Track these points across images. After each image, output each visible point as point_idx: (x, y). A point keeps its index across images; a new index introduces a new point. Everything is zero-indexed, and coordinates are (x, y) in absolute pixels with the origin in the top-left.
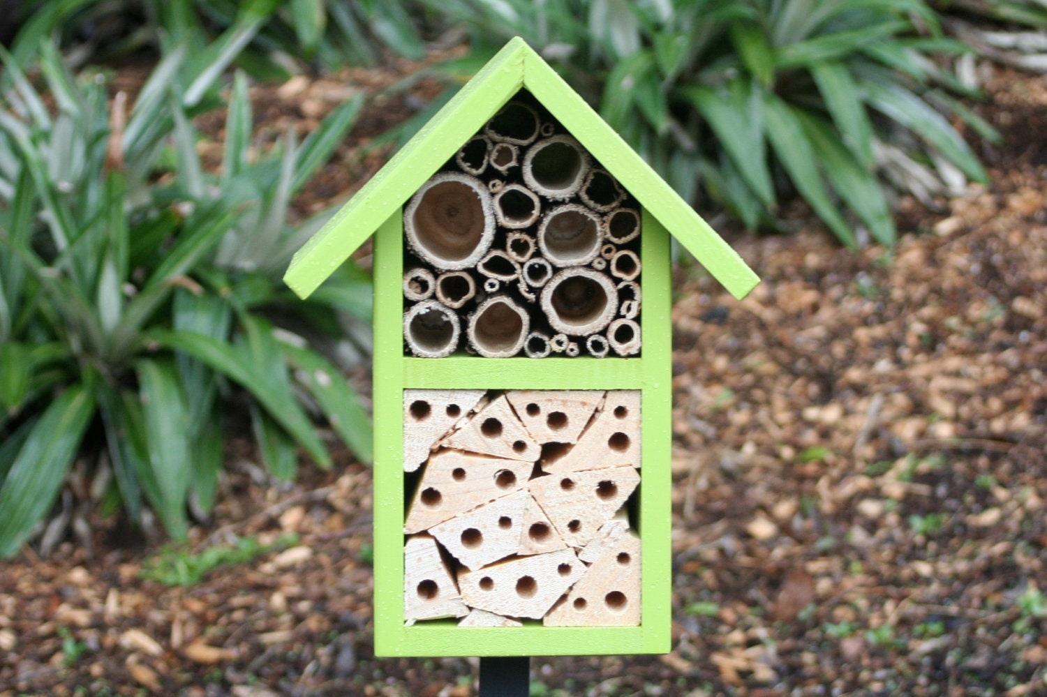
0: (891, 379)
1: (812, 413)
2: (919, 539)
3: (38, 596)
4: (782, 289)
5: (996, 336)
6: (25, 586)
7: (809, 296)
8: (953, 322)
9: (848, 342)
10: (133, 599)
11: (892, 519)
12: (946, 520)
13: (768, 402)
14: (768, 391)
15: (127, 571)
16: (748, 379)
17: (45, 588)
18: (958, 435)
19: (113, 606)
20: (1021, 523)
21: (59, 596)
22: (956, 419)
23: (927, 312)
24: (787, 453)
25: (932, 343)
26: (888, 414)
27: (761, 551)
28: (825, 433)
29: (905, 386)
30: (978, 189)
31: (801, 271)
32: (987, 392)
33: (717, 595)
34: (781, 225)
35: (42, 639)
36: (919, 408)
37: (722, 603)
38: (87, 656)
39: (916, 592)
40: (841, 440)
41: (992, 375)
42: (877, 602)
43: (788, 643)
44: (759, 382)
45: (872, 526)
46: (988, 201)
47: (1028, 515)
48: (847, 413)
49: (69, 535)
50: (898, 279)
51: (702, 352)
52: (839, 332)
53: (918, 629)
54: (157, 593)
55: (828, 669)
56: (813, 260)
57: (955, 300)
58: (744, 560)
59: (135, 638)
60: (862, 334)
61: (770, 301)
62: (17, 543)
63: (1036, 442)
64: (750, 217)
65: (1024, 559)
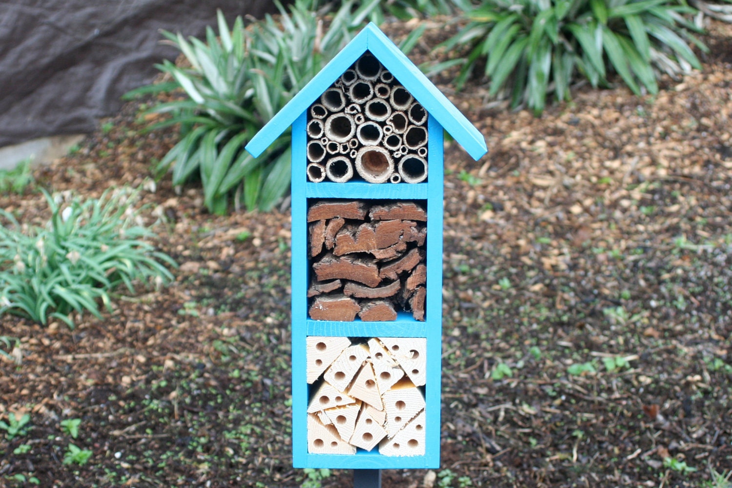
0: (644, 150)
1: (608, 164)
2: (643, 216)
3: (274, 226)
4: (605, 112)
5: (692, 134)
6: (270, 222)
7: (615, 115)
8: (675, 127)
9: (629, 135)
11: (634, 208)
12: (656, 209)
13: (590, 159)
14: (591, 154)
16: (584, 149)
17: (278, 223)
18: (668, 174)
20: (687, 211)
21: (282, 227)
22: (669, 168)
23: (665, 123)
24: (594, 179)
25: (664, 137)
26: (640, 165)
27: (574, 218)
28: (612, 172)
29: (649, 153)
30: (697, 72)
31: (614, 104)
32: (684, 157)
33: (553, 236)
34: (610, 85)
35: (271, 243)
36: (654, 163)
37: (554, 239)
38: (288, 249)
39: (636, 237)
40: (618, 175)
41: (687, 150)
42: (618, 240)
43: (576, 255)
44: (588, 151)
45: (624, 210)
46: (700, 77)
47: (691, 208)
48: (623, 164)
50: (655, 109)
51: (566, 137)
52: (626, 130)
53: (632, 251)
55: (589, 265)
56: (619, 100)
57: (677, 118)
58: (566, 222)
60: (635, 131)
61: (599, 117)
62: (270, 206)
63: (701, 178)
64: (595, 81)
65: (684, 225)
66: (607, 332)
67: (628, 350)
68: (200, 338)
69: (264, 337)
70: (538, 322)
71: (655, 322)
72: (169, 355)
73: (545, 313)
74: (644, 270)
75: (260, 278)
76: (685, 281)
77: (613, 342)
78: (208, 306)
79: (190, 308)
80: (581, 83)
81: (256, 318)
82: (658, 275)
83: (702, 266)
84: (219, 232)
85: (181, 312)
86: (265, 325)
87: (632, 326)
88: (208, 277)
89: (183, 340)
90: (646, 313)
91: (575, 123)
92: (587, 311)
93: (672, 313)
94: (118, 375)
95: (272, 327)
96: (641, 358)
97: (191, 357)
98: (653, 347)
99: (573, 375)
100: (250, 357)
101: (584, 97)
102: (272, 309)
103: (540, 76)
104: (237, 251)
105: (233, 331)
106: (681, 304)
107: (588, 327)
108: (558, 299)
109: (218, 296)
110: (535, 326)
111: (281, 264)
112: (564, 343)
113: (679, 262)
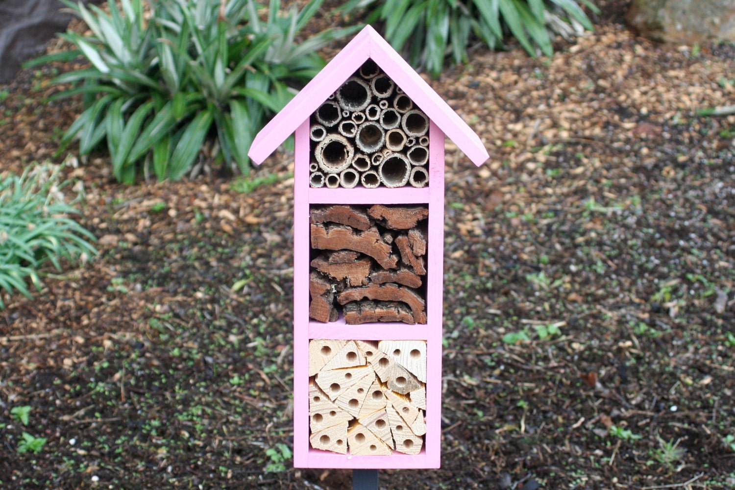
0: (545, 113)
1: (511, 126)
2: (550, 179)
3: (187, 196)
4: (503, 74)
5: (590, 95)
6: (182, 192)
7: (514, 77)
8: (573, 89)
9: (528, 97)
10: (225, 198)
11: (540, 170)
12: (561, 171)
13: (493, 122)
14: (493, 117)
15: (224, 187)
16: (486, 112)
17: (190, 193)
18: (570, 136)
19: (217, 200)
20: (592, 173)
21: (195, 196)
22: (570, 130)
23: (563, 85)
24: (499, 143)
25: (563, 98)
26: (542, 128)
27: (483, 183)
28: (515, 135)
29: (550, 115)
30: (589, 33)
31: (512, 67)
32: (584, 118)
33: (464, 200)
34: (505, 47)
35: (187, 213)
36: (555, 125)
37: (465, 204)
38: (205, 220)
39: (545, 200)
40: (521, 138)
41: (587, 111)
42: (528, 204)
43: (490, 220)
44: (490, 113)
45: (531, 173)
46: (593, 38)
47: (596, 170)
48: (525, 126)
49: (202, 172)
50: (552, 71)
51: (467, 100)
52: (525, 93)
53: (544, 215)
54: (235, 196)
55: (504, 230)
56: (517, 62)
57: (574, 80)
58: (476, 186)
59: (225, 213)
60: (535, 94)
61: (497, 80)
62: (180, 175)
63: (602, 140)
64: (492, 44)
65: (591, 187)
66: (532, 299)
67: (556, 316)
68: (135, 316)
69: (199, 314)
70: (465, 290)
71: (577, 286)
72: (106, 334)
73: (469, 280)
74: (559, 233)
75: (181, 250)
76: (600, 244)
77: (539, 309)
78: (135, 281)
79: (118, 284)
80: (477, 46)
81: (185, 293)
82: (573, 239)
83: (614, 229)
84: (133, 203)
85: (110, 289)
86: (197, 300)
87: (555, 292)
88: (130, 250)
89: (118, 319)
90: (567, 278)
91: (475, 86)
92: (509, 277)
93: (592, 277)
94: (59, 357)
95: (203, 302)
96: (568, 324)
97: (128, 336)
98: (579, 313)
99: (509, 344)
100: (187, 334)
101: (481, 59)
102: (200, 283)
103: (438, 39)
104: (153, 223)
105: (166, 307)
106: (600, 268)
107: (513, 293)
108: (480, 266)
109: (143, 270)
110: (462, 294)
111: (200, 235)
112: (492, 311)
113: (590, 225)
